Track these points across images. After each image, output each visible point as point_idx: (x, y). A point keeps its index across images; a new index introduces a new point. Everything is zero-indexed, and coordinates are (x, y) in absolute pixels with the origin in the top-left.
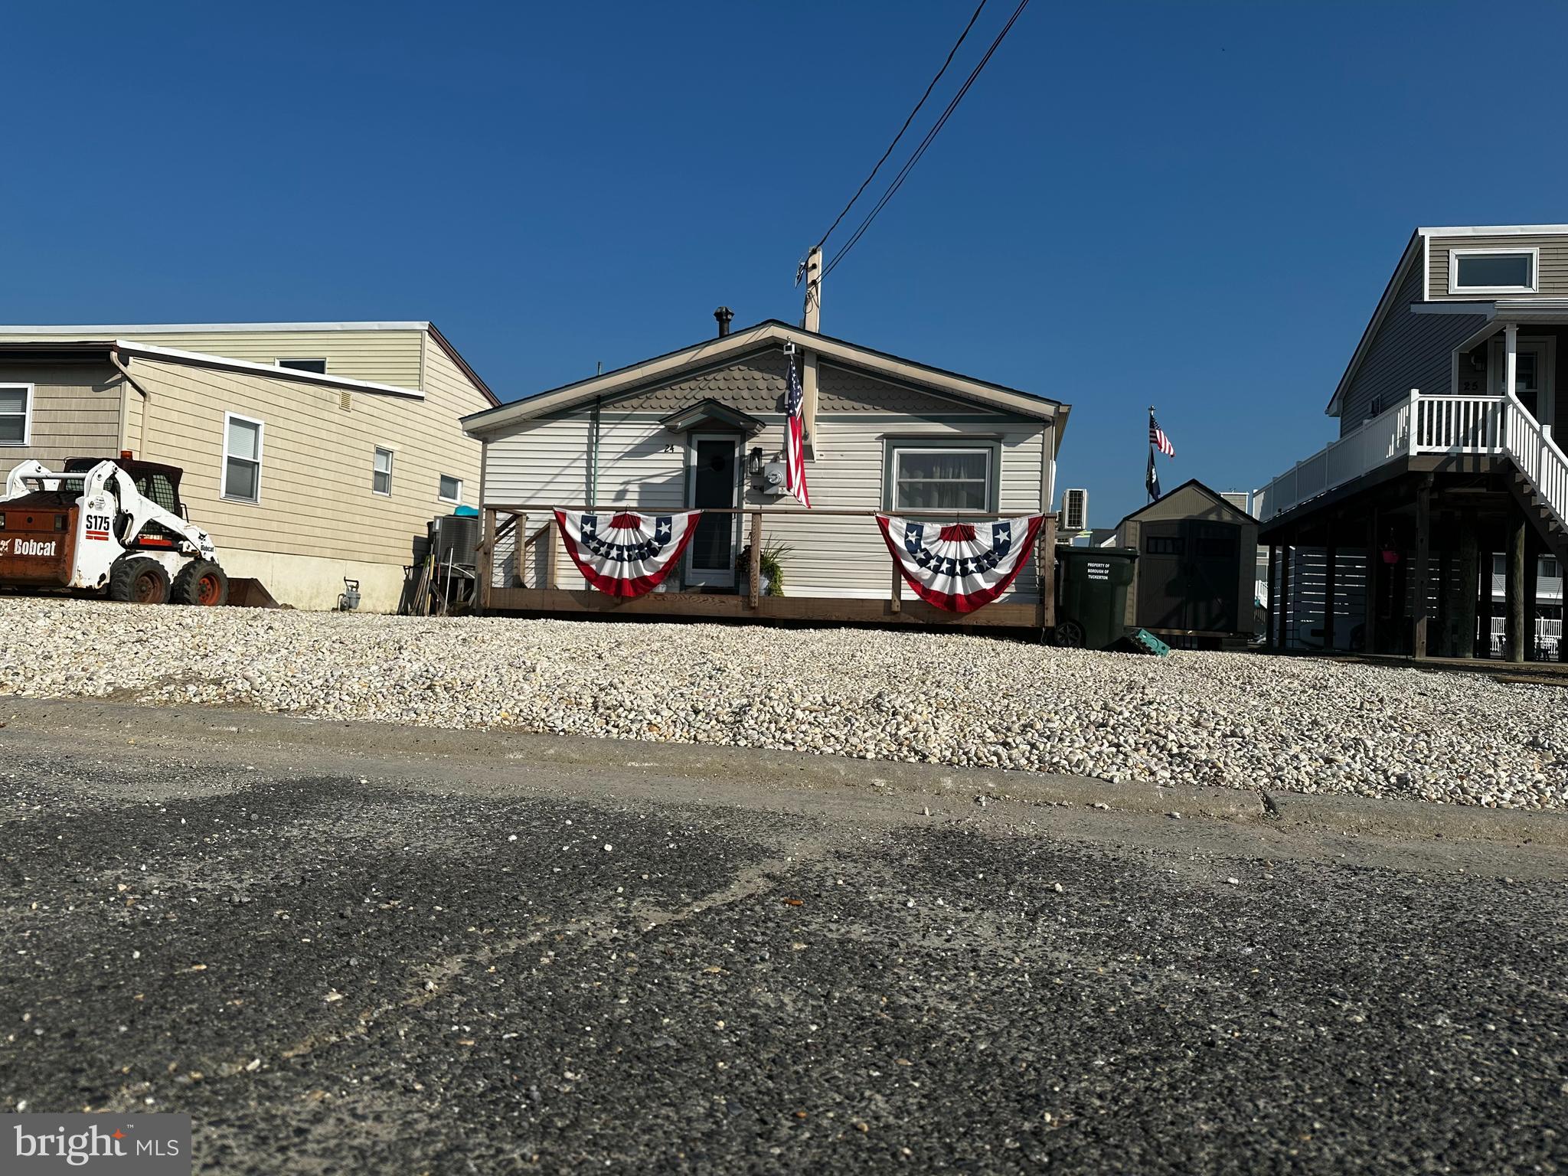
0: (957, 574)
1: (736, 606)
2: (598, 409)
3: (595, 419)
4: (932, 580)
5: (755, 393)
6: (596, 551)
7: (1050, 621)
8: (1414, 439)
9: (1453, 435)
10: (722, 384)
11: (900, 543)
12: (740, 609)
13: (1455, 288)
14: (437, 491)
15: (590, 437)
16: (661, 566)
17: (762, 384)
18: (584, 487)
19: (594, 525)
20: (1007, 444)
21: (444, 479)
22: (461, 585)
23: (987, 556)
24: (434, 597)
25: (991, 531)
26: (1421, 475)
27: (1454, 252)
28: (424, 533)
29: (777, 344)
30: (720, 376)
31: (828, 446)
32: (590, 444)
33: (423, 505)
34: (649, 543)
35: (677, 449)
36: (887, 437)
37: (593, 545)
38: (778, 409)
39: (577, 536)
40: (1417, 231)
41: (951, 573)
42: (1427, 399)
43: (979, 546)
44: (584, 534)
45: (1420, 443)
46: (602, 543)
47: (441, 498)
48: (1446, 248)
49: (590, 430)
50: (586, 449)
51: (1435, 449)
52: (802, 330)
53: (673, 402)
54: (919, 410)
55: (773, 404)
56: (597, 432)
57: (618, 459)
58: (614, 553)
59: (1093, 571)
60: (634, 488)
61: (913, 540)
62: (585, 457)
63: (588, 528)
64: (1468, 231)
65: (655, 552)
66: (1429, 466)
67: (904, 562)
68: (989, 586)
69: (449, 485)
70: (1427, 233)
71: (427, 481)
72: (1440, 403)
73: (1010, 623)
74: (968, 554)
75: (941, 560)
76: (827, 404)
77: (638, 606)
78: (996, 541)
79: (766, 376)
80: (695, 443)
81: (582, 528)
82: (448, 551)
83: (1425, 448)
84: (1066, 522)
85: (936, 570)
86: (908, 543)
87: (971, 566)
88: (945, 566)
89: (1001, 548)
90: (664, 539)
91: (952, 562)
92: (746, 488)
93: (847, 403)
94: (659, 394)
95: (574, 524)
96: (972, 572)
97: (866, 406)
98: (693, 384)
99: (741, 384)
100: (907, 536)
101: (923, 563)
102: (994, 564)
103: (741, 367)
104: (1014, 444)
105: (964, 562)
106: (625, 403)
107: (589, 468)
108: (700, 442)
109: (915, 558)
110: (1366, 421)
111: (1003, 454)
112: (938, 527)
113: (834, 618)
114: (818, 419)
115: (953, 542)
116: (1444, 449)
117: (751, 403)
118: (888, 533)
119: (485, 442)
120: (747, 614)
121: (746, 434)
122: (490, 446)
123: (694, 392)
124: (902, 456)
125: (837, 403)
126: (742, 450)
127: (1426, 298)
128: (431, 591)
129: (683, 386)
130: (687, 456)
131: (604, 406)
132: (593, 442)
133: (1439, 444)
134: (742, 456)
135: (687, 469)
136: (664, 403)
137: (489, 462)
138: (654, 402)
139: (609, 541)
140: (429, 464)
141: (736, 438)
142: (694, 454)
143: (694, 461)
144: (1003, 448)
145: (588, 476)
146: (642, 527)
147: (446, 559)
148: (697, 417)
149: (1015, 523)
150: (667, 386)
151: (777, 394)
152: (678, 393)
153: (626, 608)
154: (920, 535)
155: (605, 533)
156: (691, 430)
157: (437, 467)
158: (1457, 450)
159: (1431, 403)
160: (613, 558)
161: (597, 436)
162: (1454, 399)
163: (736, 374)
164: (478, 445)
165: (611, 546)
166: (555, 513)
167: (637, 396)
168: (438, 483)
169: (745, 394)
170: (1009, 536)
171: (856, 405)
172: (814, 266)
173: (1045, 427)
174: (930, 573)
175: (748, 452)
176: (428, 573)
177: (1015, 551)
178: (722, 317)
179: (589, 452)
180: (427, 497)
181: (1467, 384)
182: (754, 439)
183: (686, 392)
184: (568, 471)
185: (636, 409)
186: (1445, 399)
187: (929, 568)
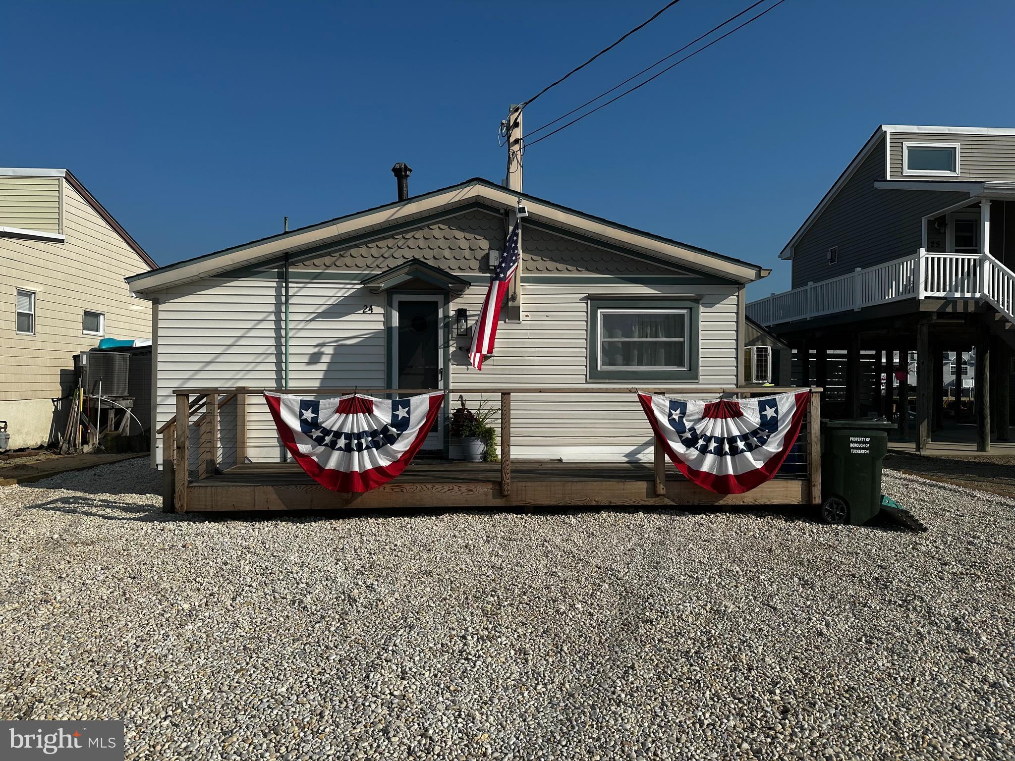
0: (726, 454)
1: (486, 494)
2: (286, 266)
3: (283, 277)
4: (700, 461)
5: (457, 253)
6: (319, 441)
7: (817, 499)
8: (922, 286)
9: (948, 284)
10: (421, 243)
11: (664, 420)
12: (490, 497)
13: (907, 171)
14: (81, 326)
15: (278, 296)
16: (400, 455)
17: (464, 244)
18: (273, 350)
19: (316, 410)
20: (705, 306)
21: (87, 313)
22: (112, 415)
23: (755, 433)
24: (85, 428)
25: (757, 408)
26: (928, 314)
27: (906, 144)
28: (70, 365)
29: (478, 203)
30: (419, 234)
31: (533, 307)
32: (278, 304)
33: (68, 340)
34: (385, 429)
35: (376, 309)
36: (590, 298)
37: (316, 433)
38: (481, 270)
39: (295, 424)
40: (880, 127)
41: (719, 452)
42: (930, 256)
43: (746, 423)
44: (304, 422)
45: (926, 290)
46: (327, 432)
47: (85, 332)
48: (900, 141)
49: (278, 289)
50: (272, 308)
51: (937, 294)
52: (505, 188)
53: (369, 261)
54: (621, 272)
55: (476, 264)
56: (287, 291)
57: (311, 320)
58: (342, 442)
59: (856, 445)
60: (329, 350)
61: (676, 418)
62: (273, 317)
63: (308, 415)
64: (914, 129)
65: (392, 440)
66: (934, 308)
67: (671, 443)
68: (759, 465)
69: (91, 319)
70: (888, 129)
71: (71, 317)
72: (939, 259)
73: (776, 501)
74: (736, 432)
75: (708, 440)
76: (531, 265)
77: (370, 499)
78: (763, 417)
79: (468, 235)
80: (396, 304)
81: (301, 414)
82: (96, 384)
83: (929, 294)
84: (754, 377)
85: (704, 450)
86: (672, 421)
87: (741, 445)
88: (713, 445)
89: (770, 425)
90: (402, 424)
91: (720, 441)
92: (452, 349)
93: (551, 265)
94: (353, 251)
95: (291, 410)
96: (743, 451)
97: (570, 268)
98: (390, 242)
99: (442, 243)
100: (670, 415)
101: (689, 443)
102: (763, 442)
103: (442, 226)
104: (711, 305)
105: (732, 440)
106: (316, 261)
107: (278, 329)
108: (400, 303)
109: (681, 437)
110: (859, 269)
111: (701, 314)
112: (702, 404)
113: (594, 503)
114: (525, 280)
115: (719, 420)
116: (942, 294)
117: (453, 264)
118: (652, 412)
119: (156, 302)
120: (498, 502)
121: (449, 295)
122: (161, 307)
123: (392, 250)
124: (605, 316)
125: (541, 264)
126: (446, 312)
127: (888, 178)
128: (82, 423)
129: (380, 244)
130: (388, 317)
131: (293, 264)
132: (282, 303)
133: (938, 290)
134: (446, 316)
135: (389, 329)
136: (360, 262)
137: (161, 324)
138: (348, 261)
139: (335, 429)
140: (72, 302)
141: (439, 299)
142: (395, 315)
143: (395, 322)
144: (701, 309)
145: (278, 338)
146: (376, 412)
147: (94, 390)
148: (402, 277)
149: (781, 399)
150: (362, 244)
151: (480, 254)
152: (375, 252)
153: (358, 503)
154: (683, 413)
155: (330, 419)
156: (391, 292)
157: (80, 303)
158: (950, 295)
159: (933, 259)
160: (340, 449)
161: (287, 295)
162: (948, 256)
163: (437, 233)
164: (146, 306)
165: (338, 435)
166: (267, 398)
167: (329, 254)
168: (81, 318)
169: (447, 253)
170: (776, 412)
171: (560, 266)
172: (516, 125)
173: (739, 289)
174: (696, 453)
175: (452, 313)
176: (78, 406)
177: (784, 428)
178: (401, 173)
179: (278, 313)
180: (71, 332)
181: (933, 243)
182: (458, 300)
183: (383, 250)
184: (252, 333)
185: (328, 267)
186: (942, 256)
187: (697, 448)
